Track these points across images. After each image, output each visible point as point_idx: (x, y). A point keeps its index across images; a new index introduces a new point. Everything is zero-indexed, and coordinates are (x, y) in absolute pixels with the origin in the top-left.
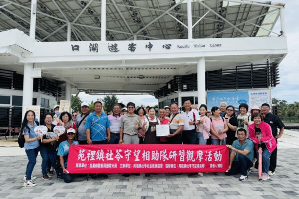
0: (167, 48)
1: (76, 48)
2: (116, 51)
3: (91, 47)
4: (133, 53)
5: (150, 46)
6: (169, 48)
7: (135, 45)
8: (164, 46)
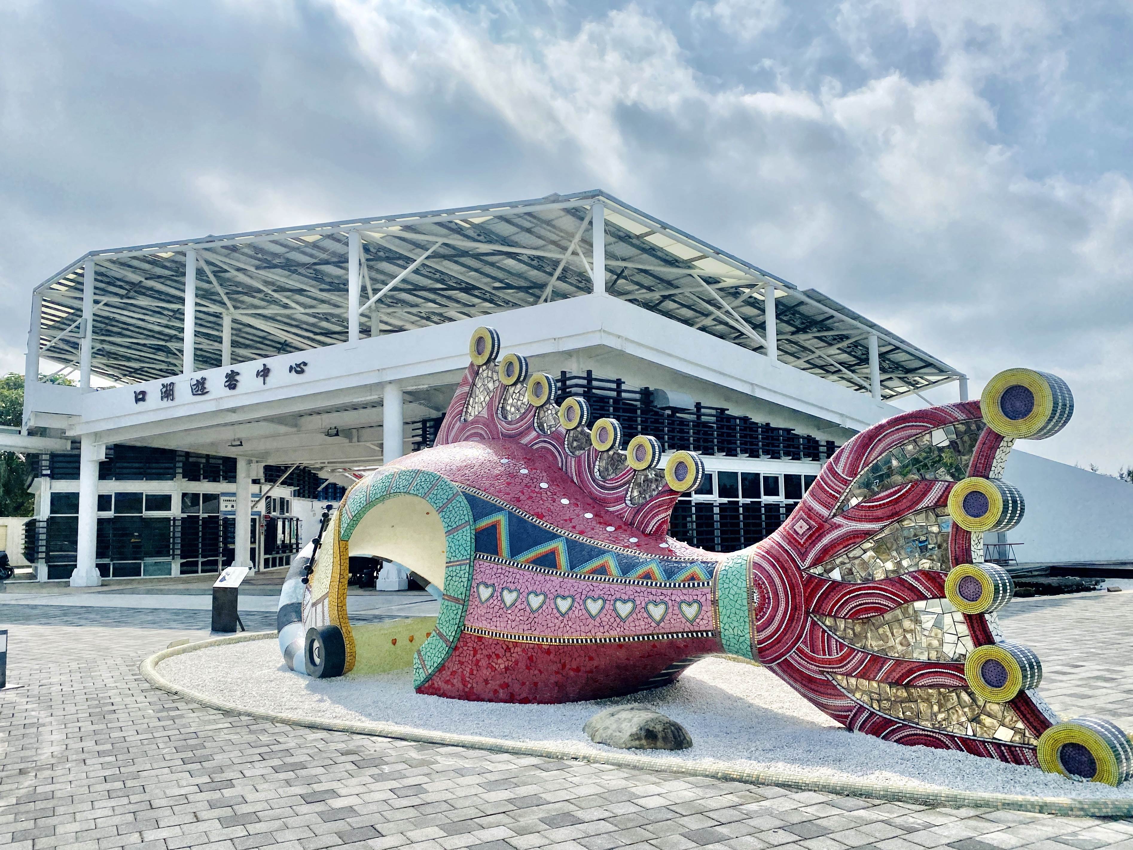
0: (297, 372)
1: (141, 396)
2: (203, 394)
3: (164, 390)
4: (233, 392)
5: (265, 372)
6: (302, 371)
7: (238, 374)
8: (291, 369)
